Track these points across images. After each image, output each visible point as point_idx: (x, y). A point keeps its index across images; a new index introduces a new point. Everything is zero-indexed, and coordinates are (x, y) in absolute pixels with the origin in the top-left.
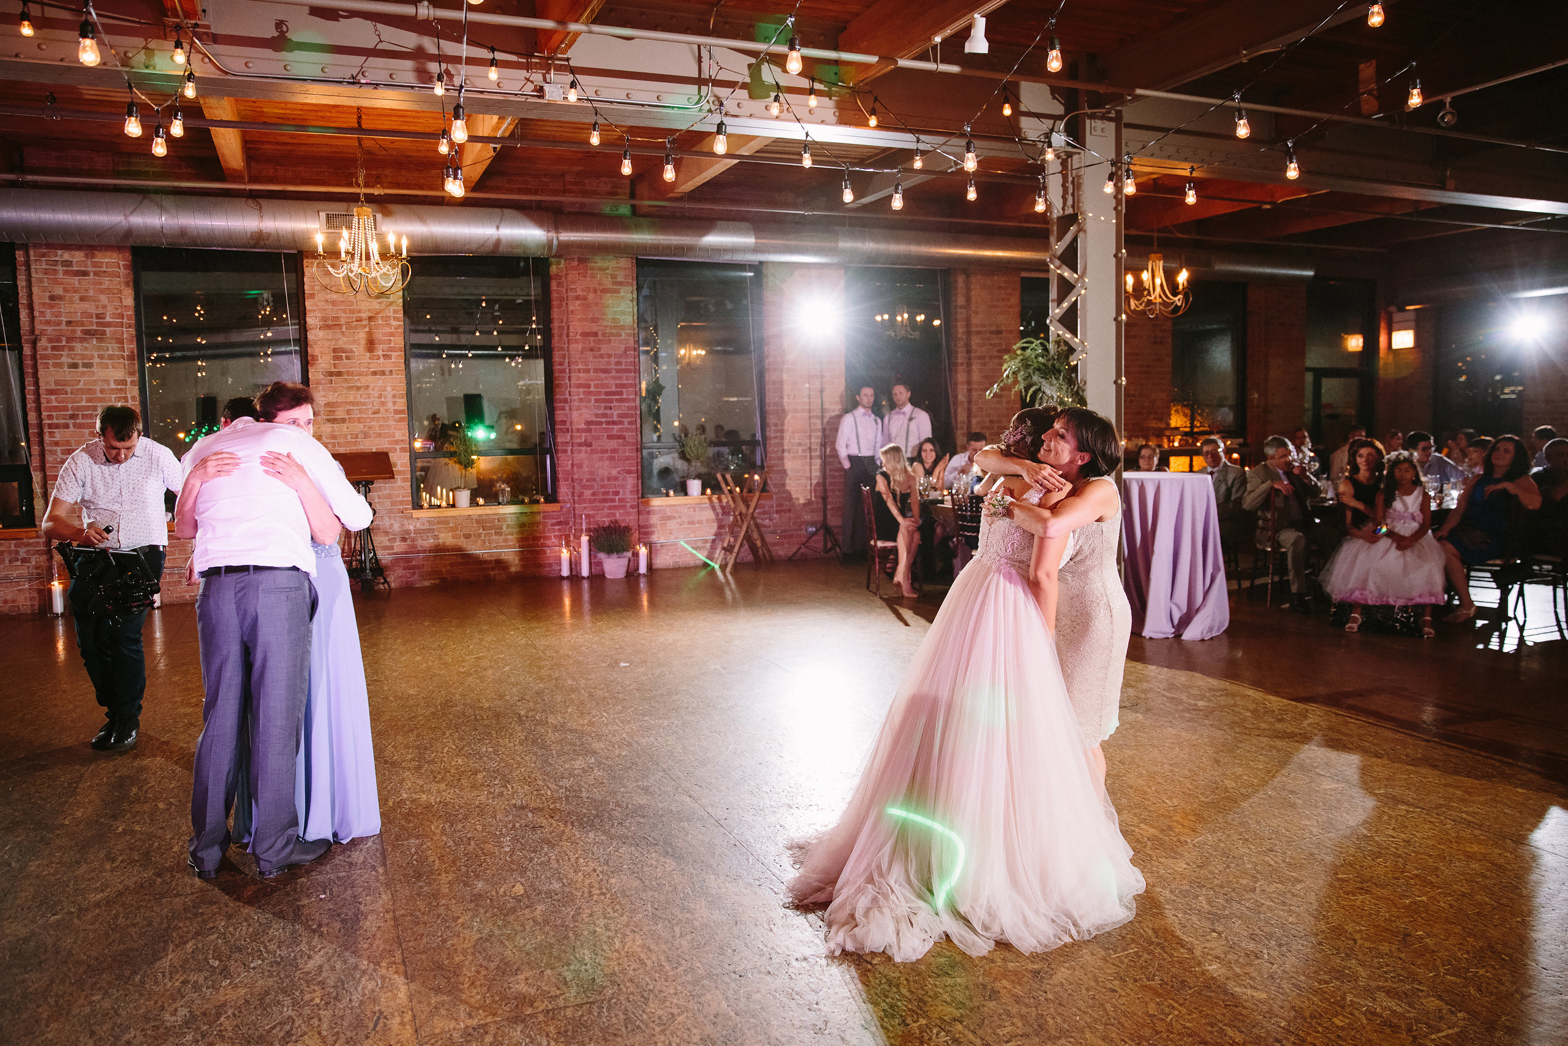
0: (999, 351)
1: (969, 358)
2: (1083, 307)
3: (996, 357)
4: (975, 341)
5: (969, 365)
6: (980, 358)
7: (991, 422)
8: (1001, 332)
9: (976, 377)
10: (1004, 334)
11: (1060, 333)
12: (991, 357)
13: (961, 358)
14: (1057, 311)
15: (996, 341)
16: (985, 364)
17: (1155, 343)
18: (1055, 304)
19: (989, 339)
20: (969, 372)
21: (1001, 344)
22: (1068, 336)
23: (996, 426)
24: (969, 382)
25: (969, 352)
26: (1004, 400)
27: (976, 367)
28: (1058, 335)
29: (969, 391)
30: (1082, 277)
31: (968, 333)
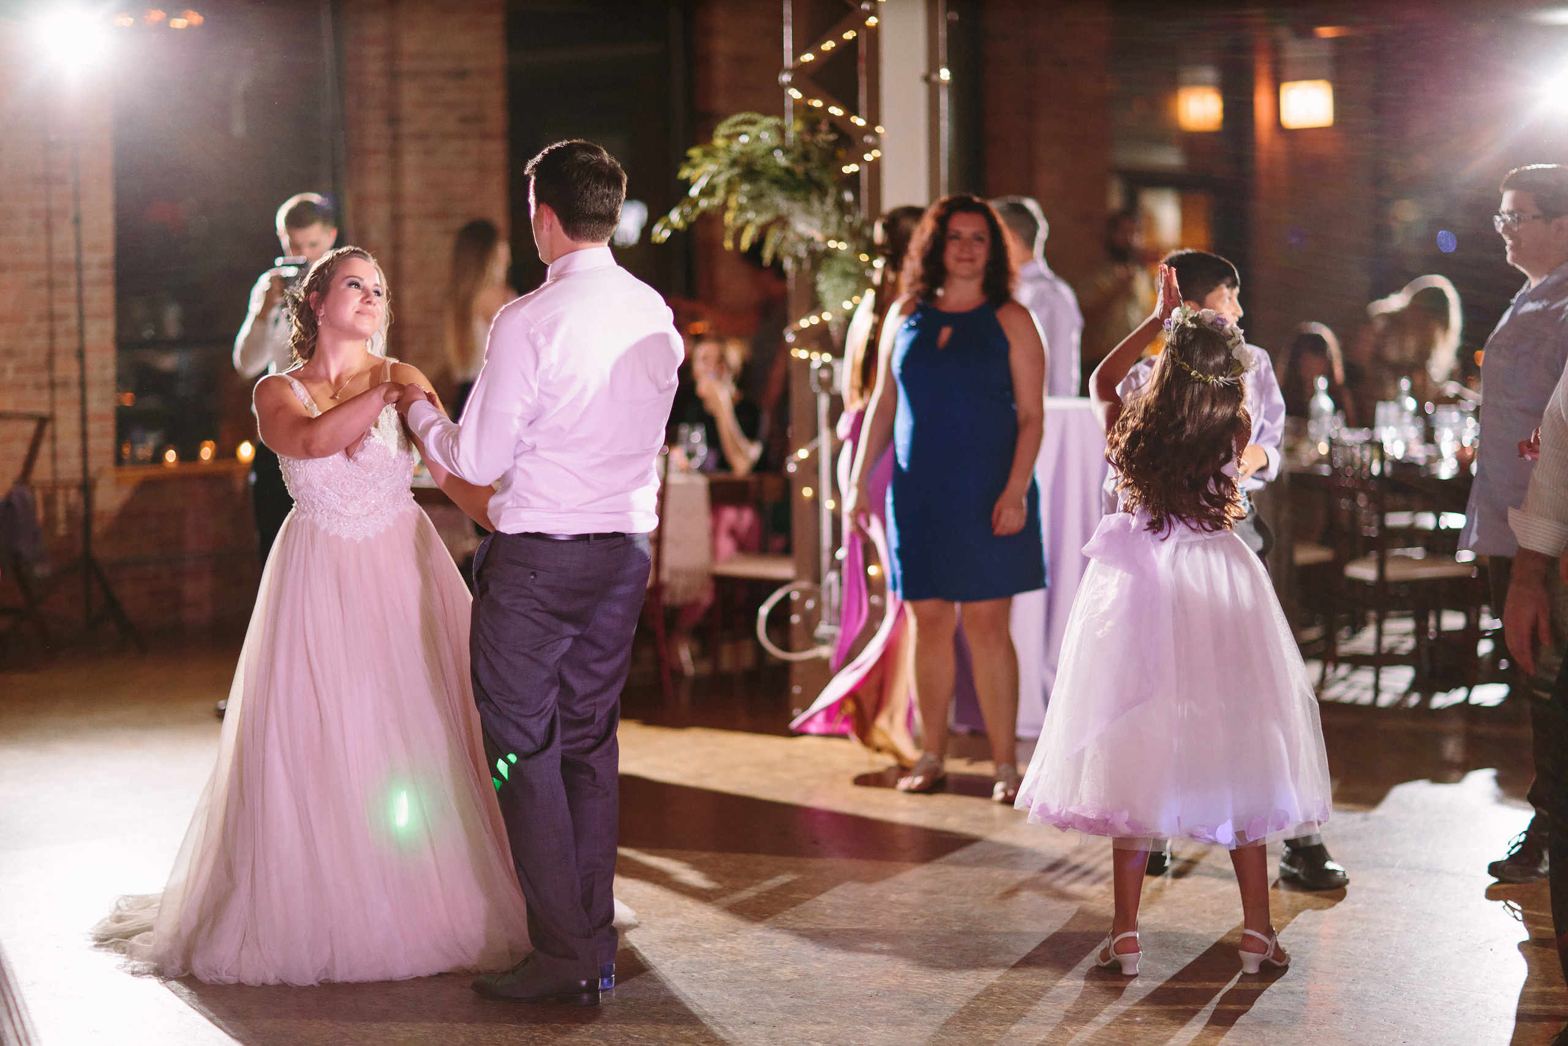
1: (396, 138)
4: (410, 94)
5: (395, 153)
6: (422, 136)
9: (412, 184)
11: (817, 103)
13: (375, 132)
14: (810, 57)
20: (395, 174)
22: (836, 111)
24: (395, 197)
25: (394, 120)
27: (411, 159)
29: (396, 219)
31: (393, 76)
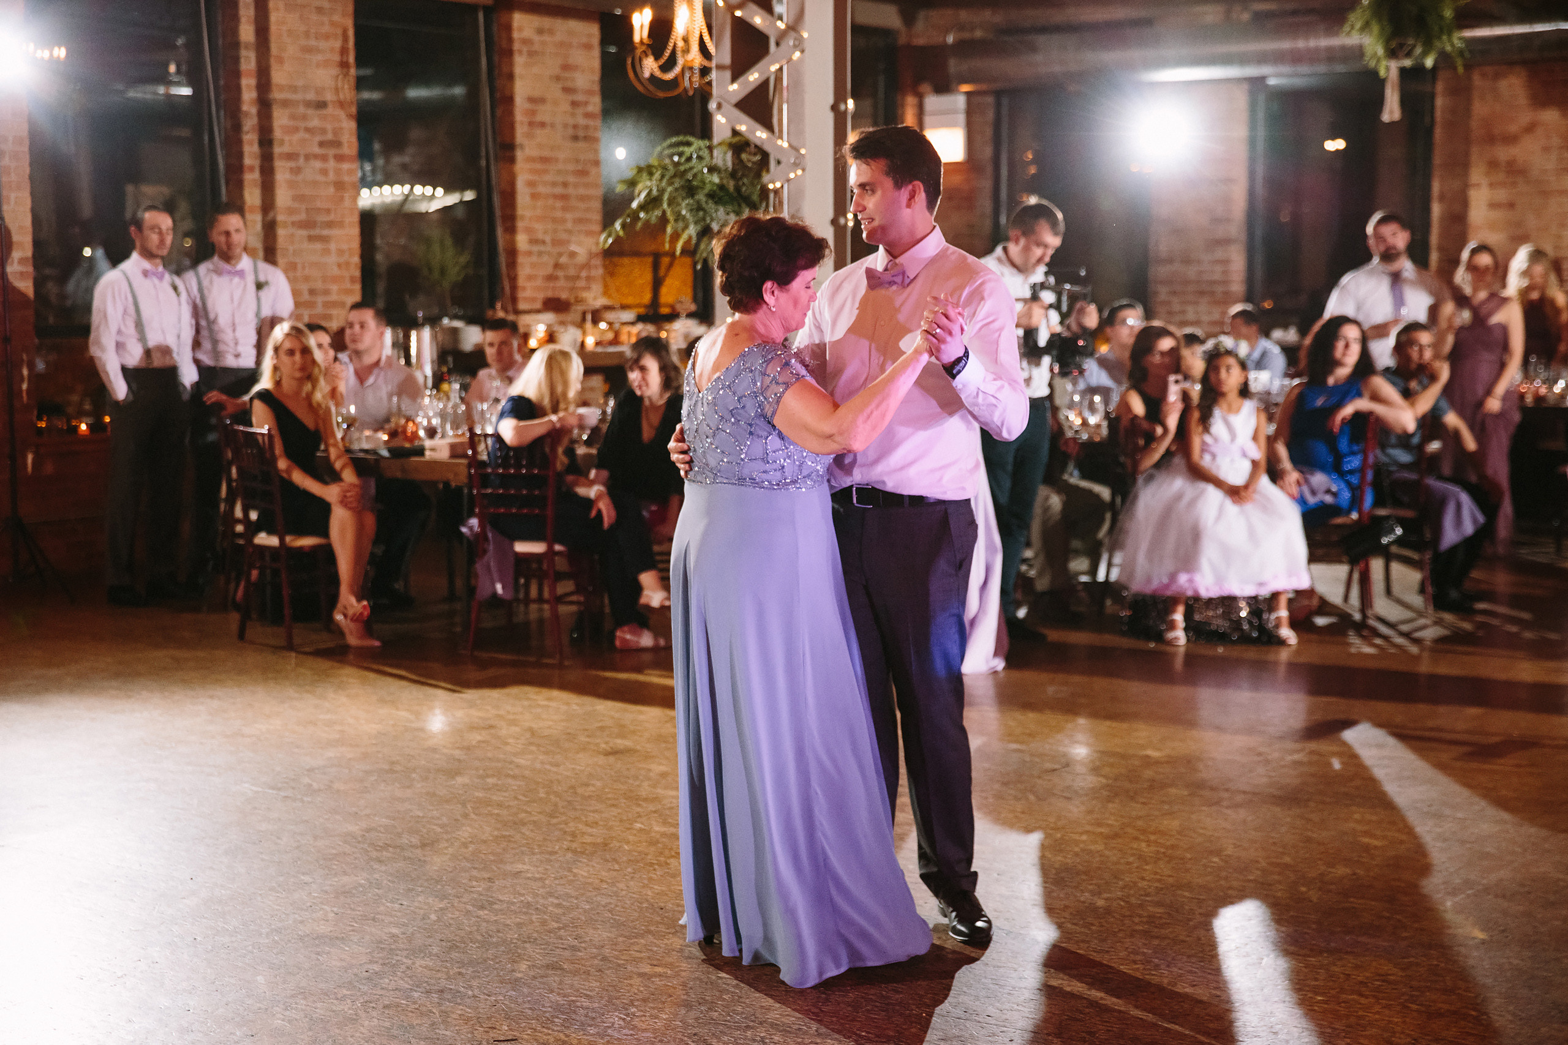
0: (321, 144)
1: (268, 158)
2: (797, 83)
3: (316, 157)
4: (281, 119)
5: (267, 170)
6: (290, 156)
7: (312, 292)
8: (321, 105)
9: (283, 196)
10: (330, 110)
11: (743, 128)
12: (307, 157)
13: (250, 155)
14: (735, 86)
15: (315, 123)
16: (297, 171)
17: (575, 138)
18: (728, 74)
19: (304, 117)
20: (268, 188)
21: (323, 131)
22: (761, 134)
23: (320, 300)
24: (268, 208)
25: (266, 142)
26: (333, 246)
27: (282, 175)
28: (735, 133)
29: (269, 227)
30: (794, 28)
31: (265, 104)
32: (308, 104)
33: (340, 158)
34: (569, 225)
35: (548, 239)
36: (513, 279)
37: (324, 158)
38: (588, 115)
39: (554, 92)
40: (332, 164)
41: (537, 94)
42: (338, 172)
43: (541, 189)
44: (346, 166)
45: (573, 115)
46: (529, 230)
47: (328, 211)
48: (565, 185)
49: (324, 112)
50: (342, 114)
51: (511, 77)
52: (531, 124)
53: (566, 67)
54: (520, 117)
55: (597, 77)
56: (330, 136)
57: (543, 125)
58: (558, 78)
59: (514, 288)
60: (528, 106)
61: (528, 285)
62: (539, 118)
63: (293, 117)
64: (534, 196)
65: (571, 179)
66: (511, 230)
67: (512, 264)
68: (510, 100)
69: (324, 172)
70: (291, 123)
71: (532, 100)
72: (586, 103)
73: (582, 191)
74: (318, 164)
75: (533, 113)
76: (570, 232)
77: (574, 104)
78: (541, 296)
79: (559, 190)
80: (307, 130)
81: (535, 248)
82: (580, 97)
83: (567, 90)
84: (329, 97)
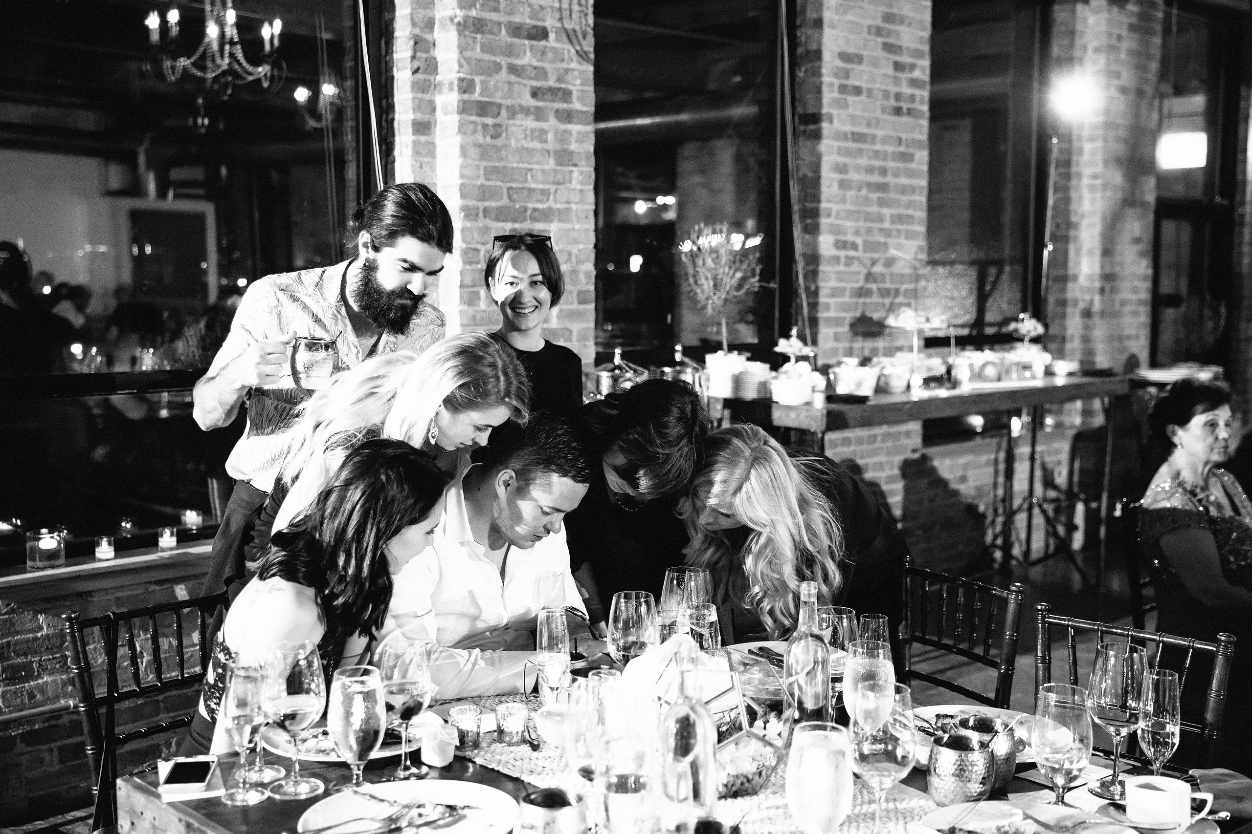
3: (526, 111)
8: (541, 34)
10: (551, 42)
15: (527, 59)
17: (898, 111)
21: (542, 73)
32: (516, 30)
33: (567, 116)
34: (887, 225)
35: (859, 241)
36: (814, 294)
37: (539, 114)
38: (914, 83)
39: (873, 48)
40: (551, 123)
41: (851, 50)
42: (563, 137)
43: (854, 176)
44: (576, 128)
45: (896, 81)
46: (835, 230)
47: (546, 193)
48: (883, 172)
49: (543, 43)
50: (569, 50)
51: (819, 23)
52: (843, 89)
53: (889, 18)
54: (828, 78)
55: (927, 34)
56: (552, 82)
57: (858, 91)
58: (879, 31)
59: (814, 306)
60: (839, 63)
61: (831, 301)
62: (852, 82)
63: (487, 48)
64: (844, 185)
65: (891, 164)
66: (813, 229)
67: (813, 275)
68: (817, 55)
69: (541, 135)
70: (486, 57)
71: (844, 57)
72: (913, 67)
73: (904, 181)
74: (530, 123)
75: (847, 74)
76: (887, 233)
77: (898, 67)
78: (849, 316)
79: (876, 178)
80: (513, 69)
81: (842, 253)
82: (905, 59)
83: (889, 48)
84: (550, 22)
